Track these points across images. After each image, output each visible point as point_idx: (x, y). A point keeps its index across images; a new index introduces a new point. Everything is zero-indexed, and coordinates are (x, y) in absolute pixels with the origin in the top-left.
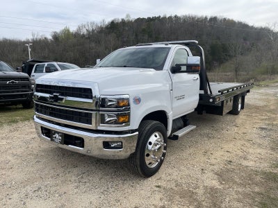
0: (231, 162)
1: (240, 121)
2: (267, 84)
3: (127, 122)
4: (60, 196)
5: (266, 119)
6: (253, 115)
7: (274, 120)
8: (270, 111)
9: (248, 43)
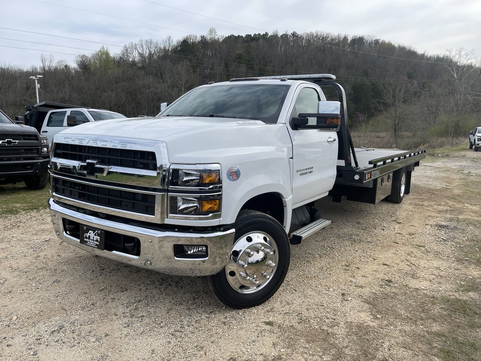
0: (390, 281)
1: (404, 214)
2: (447, 152)
3: (217, 212)
4: (98, 340)
5: (446, 211)
6: (425, 203)
7: (461, 213)
8: (454, 198)
9: (416, 83)
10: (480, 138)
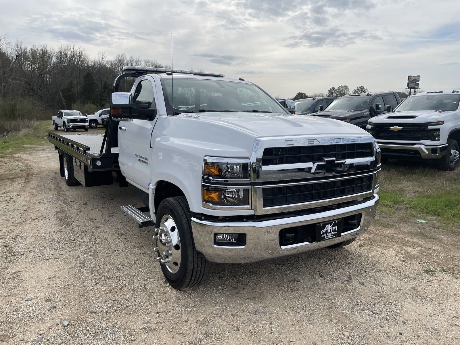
10: (70, 120)
